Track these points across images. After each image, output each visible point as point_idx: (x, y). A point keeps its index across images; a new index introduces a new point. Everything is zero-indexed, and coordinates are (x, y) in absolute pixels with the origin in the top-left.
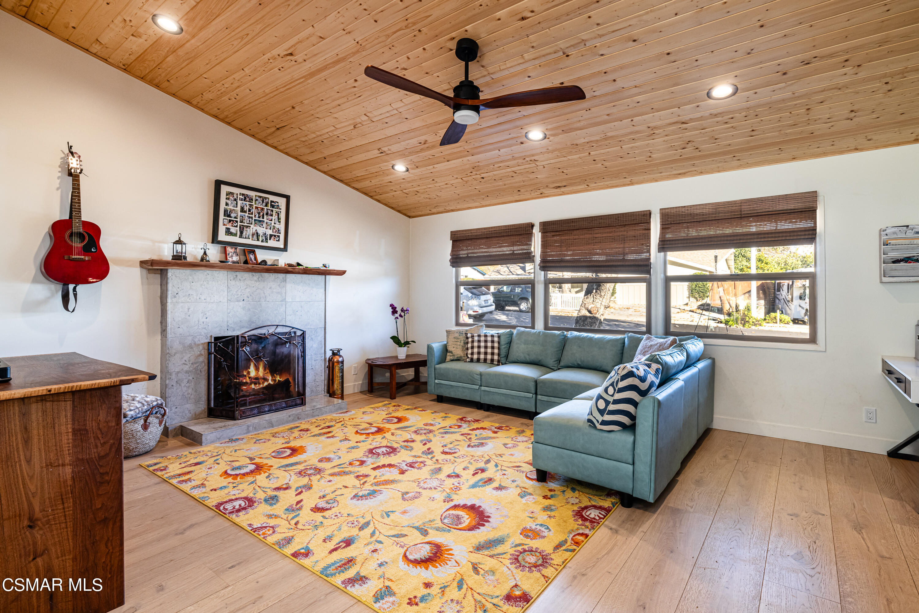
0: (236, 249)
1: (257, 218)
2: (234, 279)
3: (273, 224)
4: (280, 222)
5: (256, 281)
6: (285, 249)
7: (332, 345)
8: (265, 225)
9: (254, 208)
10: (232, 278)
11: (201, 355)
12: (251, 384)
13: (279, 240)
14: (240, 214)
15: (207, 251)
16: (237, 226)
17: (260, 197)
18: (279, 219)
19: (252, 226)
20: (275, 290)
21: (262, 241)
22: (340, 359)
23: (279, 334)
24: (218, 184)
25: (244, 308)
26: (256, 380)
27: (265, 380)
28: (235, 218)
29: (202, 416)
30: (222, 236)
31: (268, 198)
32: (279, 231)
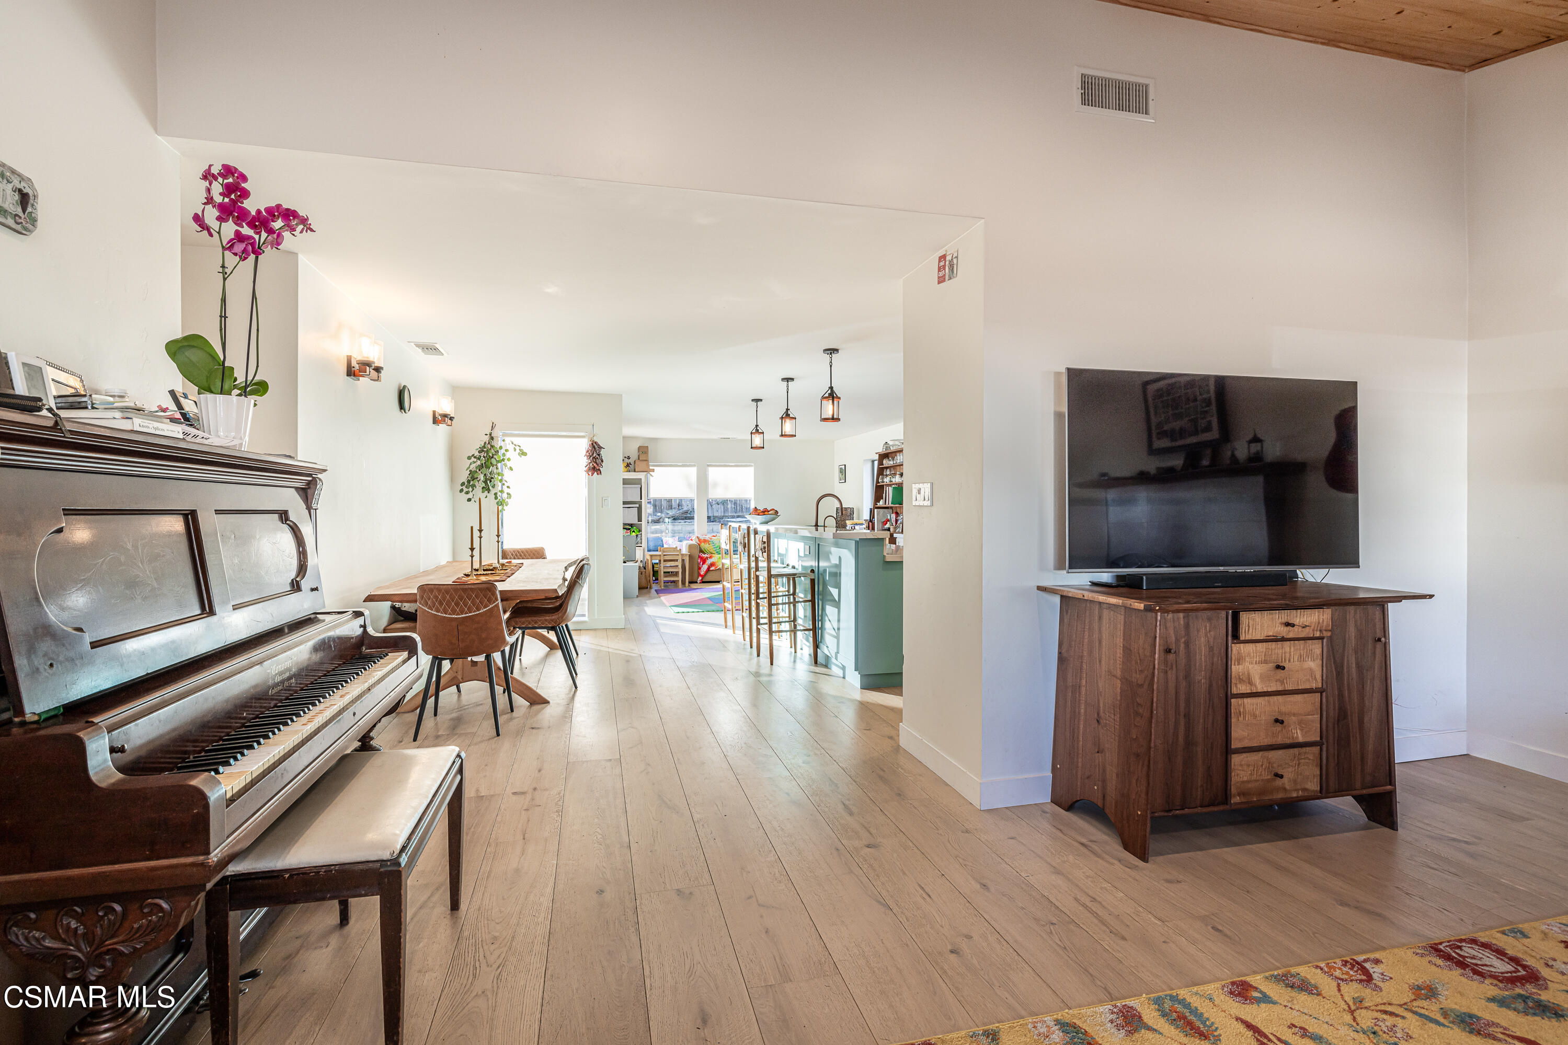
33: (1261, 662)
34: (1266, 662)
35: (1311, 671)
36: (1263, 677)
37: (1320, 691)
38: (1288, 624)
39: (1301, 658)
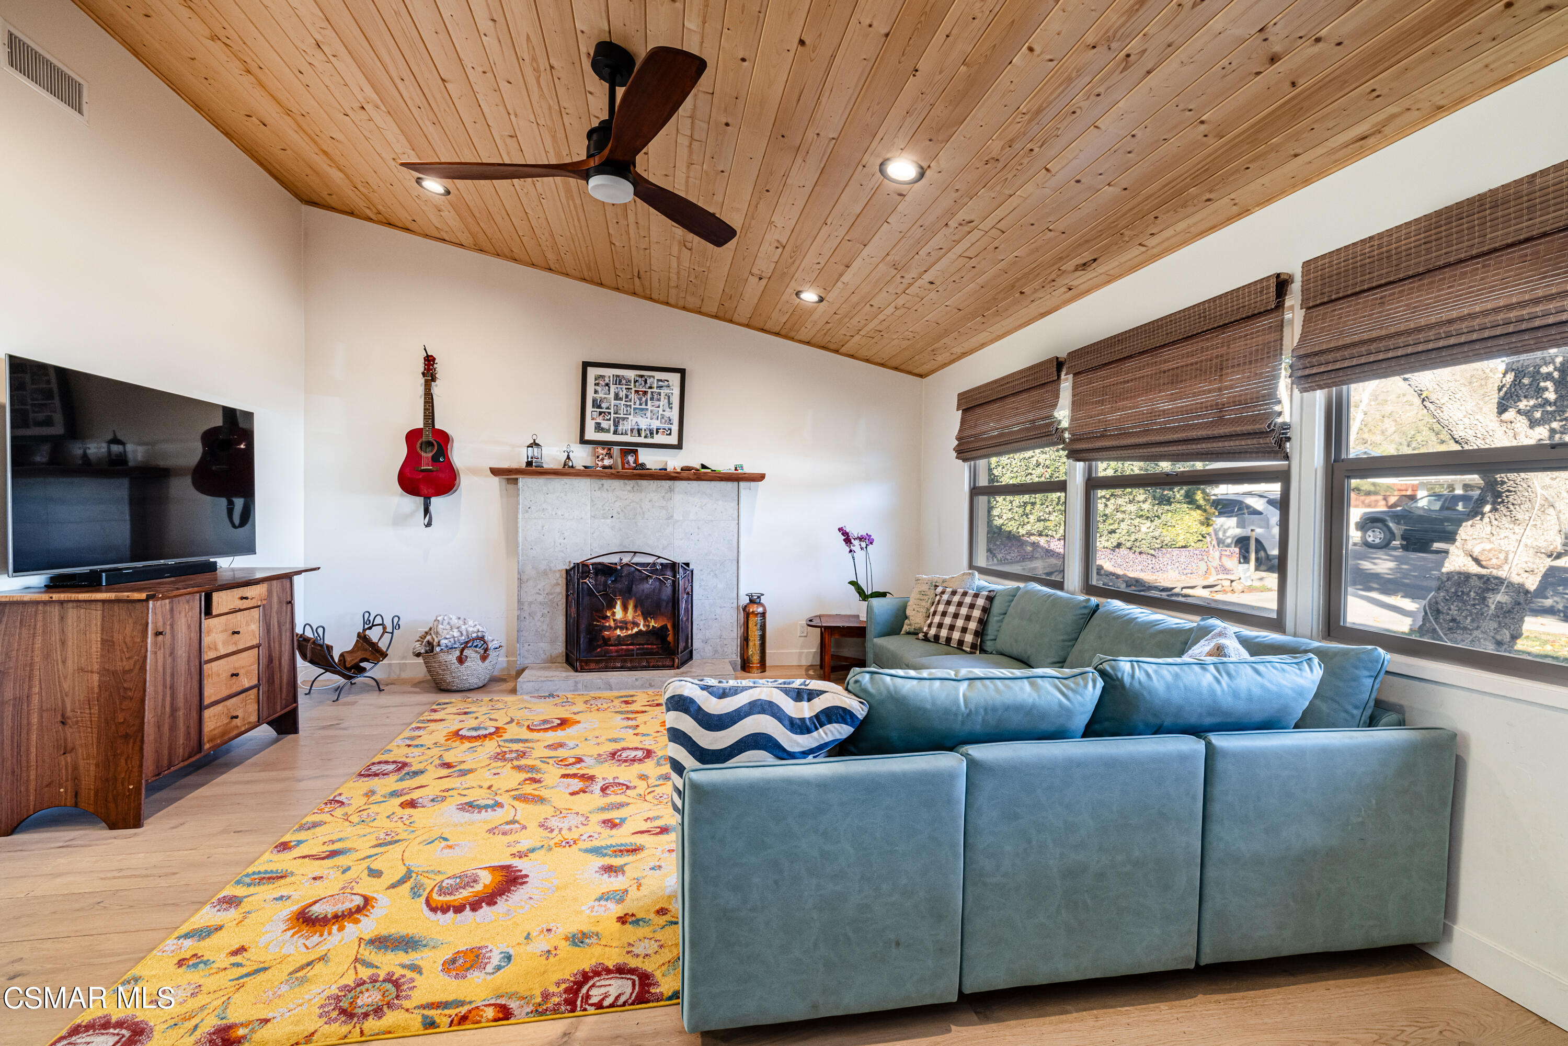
0: (610, 449)
1: (637, 406)
2: (599, 489)
3: (661, 412)
4: (671, 408)
5: (629, 491)
6: (679, 446)
7: (747, 588)
8: (649, 414)
9: (633, 391)
10: (597, 488)
11: (558, 584)
12: (616, 629)
13: (670, 434)
14: (613, 402)
15: (571, 454)
16: (609, 420)
17: (642, 376)
18: (670, 403)
19: (631, 417)
20: (657, 504)
21: (646, 437)
22: (760, 610)
23: (637, 564)
24: (586, 365)
25: (613, 528)
26: (624, 625)
27: (638, 625)
28: (608, 408)
29: (560, 660)
30: (590, 434)
31: (653, 377)
32: (670, 421)
33: (222, 632)
34: (226, 630)
35: (253, 631)
36: (225, 643)
37: (258, 646)
38: (242, 598)
39: (248, 624)
